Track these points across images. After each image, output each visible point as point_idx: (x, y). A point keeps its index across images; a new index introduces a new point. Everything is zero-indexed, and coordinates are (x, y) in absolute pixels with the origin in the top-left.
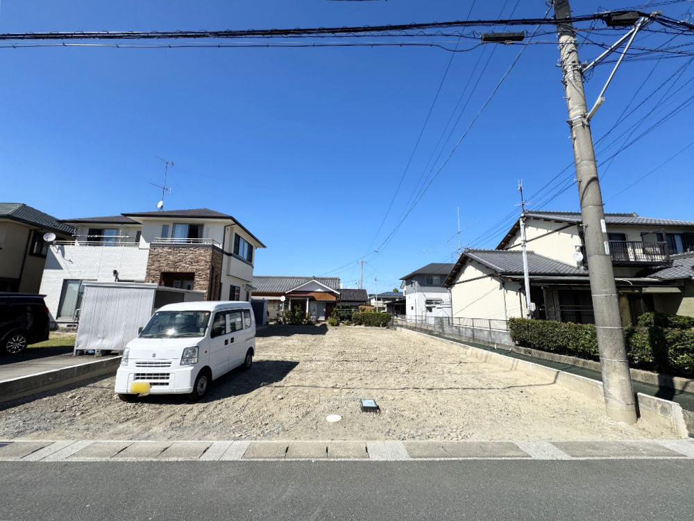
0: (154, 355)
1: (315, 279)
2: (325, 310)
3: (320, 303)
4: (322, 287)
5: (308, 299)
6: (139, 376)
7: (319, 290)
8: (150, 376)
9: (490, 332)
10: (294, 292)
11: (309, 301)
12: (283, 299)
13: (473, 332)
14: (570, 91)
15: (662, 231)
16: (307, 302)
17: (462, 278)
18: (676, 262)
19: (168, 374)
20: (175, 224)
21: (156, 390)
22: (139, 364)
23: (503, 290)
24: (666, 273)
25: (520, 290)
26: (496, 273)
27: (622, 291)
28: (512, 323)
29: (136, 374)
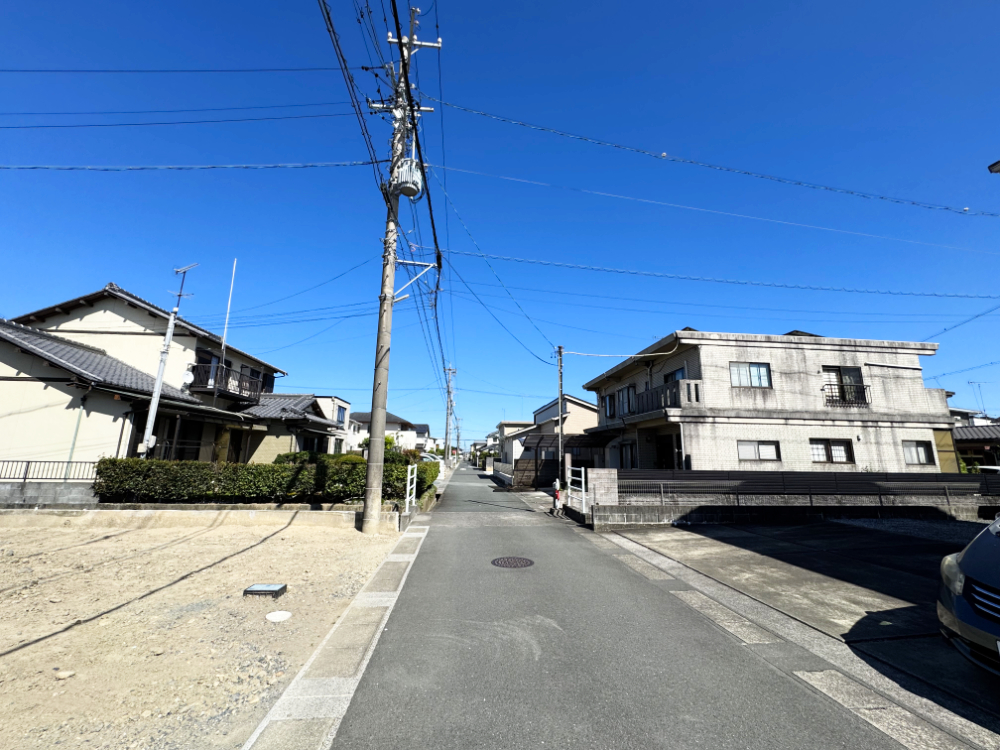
9: (23, 486)
18: (262, 400)
23: (80, 411)
24: (256, 411)
25: (126, 415)
26: (81, 378)
27: (230, 426)
28: (105, 467)
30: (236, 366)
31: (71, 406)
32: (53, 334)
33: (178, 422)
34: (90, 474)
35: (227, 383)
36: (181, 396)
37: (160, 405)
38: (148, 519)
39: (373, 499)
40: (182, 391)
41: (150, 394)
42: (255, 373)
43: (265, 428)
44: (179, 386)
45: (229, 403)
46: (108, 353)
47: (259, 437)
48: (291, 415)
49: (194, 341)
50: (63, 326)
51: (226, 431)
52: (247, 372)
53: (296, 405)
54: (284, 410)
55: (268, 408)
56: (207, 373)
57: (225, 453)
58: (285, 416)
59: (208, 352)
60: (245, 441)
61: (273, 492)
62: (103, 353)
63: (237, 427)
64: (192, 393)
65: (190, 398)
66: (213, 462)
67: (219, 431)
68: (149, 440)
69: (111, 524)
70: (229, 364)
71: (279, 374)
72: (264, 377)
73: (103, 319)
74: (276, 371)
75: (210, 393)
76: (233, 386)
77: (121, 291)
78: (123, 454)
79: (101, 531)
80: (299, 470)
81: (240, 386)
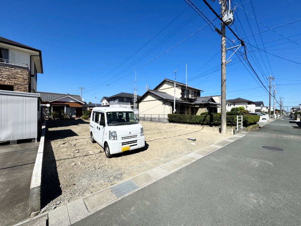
0: (130, 133)
1: (69, 95)
2: (75, 112)
3: (73, 108)
4: (74, 100)
5: (65, 106)
6: (123, 144)
7: (72, 101)
8: (128, 143)
9: (159, 119)
10: (54, 102)
11: (66, 107)
12: (48, 105)
13: (151, 119)
16: (65, 108)
17: (145, 100)
18: (197, 99)
19: (136, 140)
21: (132, 148)
22: (123, 138)
23: (164, 105)
24: (196, 102)
25: (171, 105)
26: (163, 99)
27: (190, 106)
28: (169, 115)
29: (122, 143)
30: (190, 91)
31: (163, 104)
32: (159, 91)
33: (179, 106)
34: (167, 117)
36: (179, 100)
37: (176, 103)
38: (175, 125)
39: (223, 125)
40: (180, 99)
41: (173, 100)
42: (195, 92)
43: (198, 106)
44: (179, 98)
45: (190, 101)
46: (167, 93)
47: (197, 109)
48: (205, 102)
49: (180, 87)
50: (160, 89)
51: (190, 107)
52: (193, 92)
53: (206, 100)
54: (203, 101)
55: (199, 101)
56: (184, 94)
57: (190, 113)
58: (203, 103)
59: (184, 89)
60: (194, 110)
61: (200, 122)
62: (166, 93)
63: (192, 106)
64: (182, 99)
65: (181, 100)
66: (187, 115)
67: (188, 108)
68: (175, 110)
69: (170, 126)
70: (188, 91)
71: (201, 91)
72: (197, 93)
73: (165, 86)
74: (200, 91)
75: (185, 99)
76: (190, 96)
77: (167, 79)
78: (171, 113)
79: (169, 127)
80: (206, 117)
81: (192, 96)
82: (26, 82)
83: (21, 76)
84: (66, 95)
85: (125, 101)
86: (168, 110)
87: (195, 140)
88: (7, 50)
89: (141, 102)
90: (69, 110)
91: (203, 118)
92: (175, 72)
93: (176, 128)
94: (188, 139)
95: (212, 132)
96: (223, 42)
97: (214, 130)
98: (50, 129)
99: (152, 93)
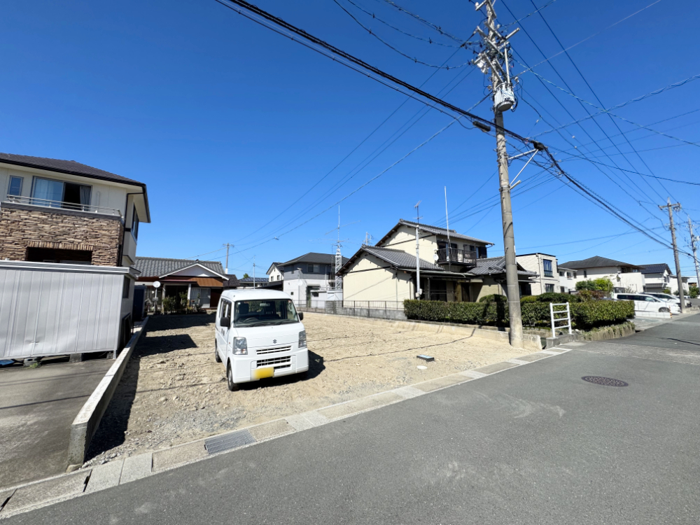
0: (275, 341)
1: (199, 262)
2: (209, 297)
3: (204, 289)
4: (207, 272)
5: (190, 285)
6: (260, 363)
7: (204, 275)
8: (271, 361)
9: (385, 311)
10: (170, 277)
11: (192, 287)
12: (157, 284)
13: (369, 312)
14: (502, 169)
15: (474, 245)
16: (190, 289)
17: (356, 268)
18: (478, 264)
19: (289, 357)
20: (35, 178)
21: (279, 373)
22: (259, 352)
23: (396, 279)
24: (476, 271)
25: (410, 280)
26: (393, 266)
27: (459, 281)
28: (407, 303)
29: (258, 361)
30: (460, 247)
31: (394, 278)
32: (387, 247)
33: (429, 280)
34: (401, 306)
35: (457, 257)
36: (434, 267)
37: (421, 274)
39: (514, 326)
40: (435, 265)
41: (416, 269)
42: (472, 248)
43: (481, 281)
44: (433, 263)
45: (460, 268)
46: (406, 251)
47: (478, 286)
48: (495, 271)
49: (435, 238)
50: (391, 243)
51: (458, 284)
52: (468, 249)
53: (498, 265)
54: (490, 268)
55: (482, 268)
56: (445, 253)
57: (460, 297)
58: (491, 272)
59: (445, 244)
60: (471, 290)
62: (403, 252)
63: (463, 281)
64: (440, 265)
65: (438, 268)
66: (452, 301)
67: (455, 285)
68: (420, 291)
69: (404, 328)
70: (455, 246)
71: (489, 245)
72: (480, 249)
73: (402, 236)
74: (487, 244)
75: (447, 264)
76: (460, 258)
77: (405, 221)
78: (413, 298)
79: (400, 330)
81: (464, 257)
82: (114, 244)
83: (106, 233)
84: (192, 262)
85: (315, 270)
86: (405, 290)
87: (432, 359)
88: (90, 187)
89: (347, 273)
90: (197, 293)
91: (482, 308)
92: (416, 206)
93: (414, 332)
94: (418, 357)
95: (493, 342)
96: (499, 144)
97: (497, 338)
98: (150, 334)
99: (370, 254)
